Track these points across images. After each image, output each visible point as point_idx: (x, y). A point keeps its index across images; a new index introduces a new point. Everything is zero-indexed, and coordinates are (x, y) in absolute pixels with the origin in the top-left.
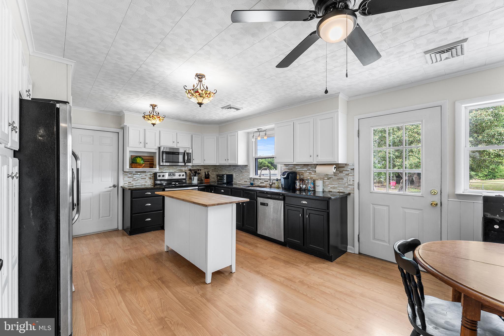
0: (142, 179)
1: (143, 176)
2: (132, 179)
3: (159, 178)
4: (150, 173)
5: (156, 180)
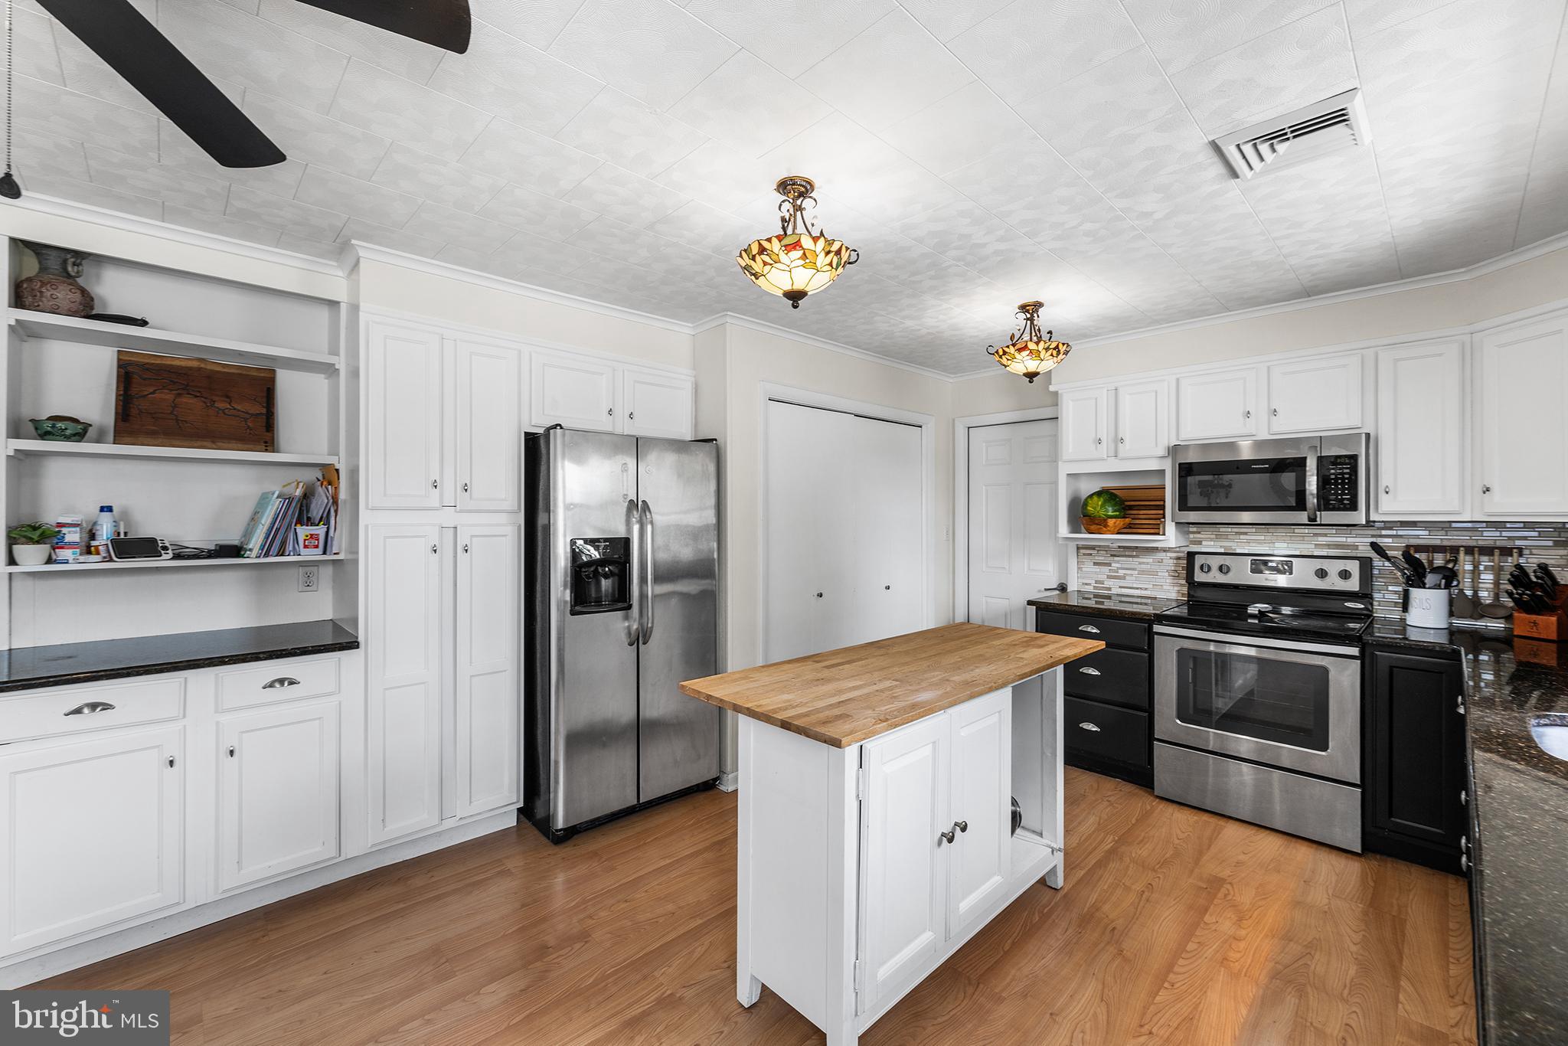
3: (1200, 577)
4: (1174, 555)
5: (1191, 583)
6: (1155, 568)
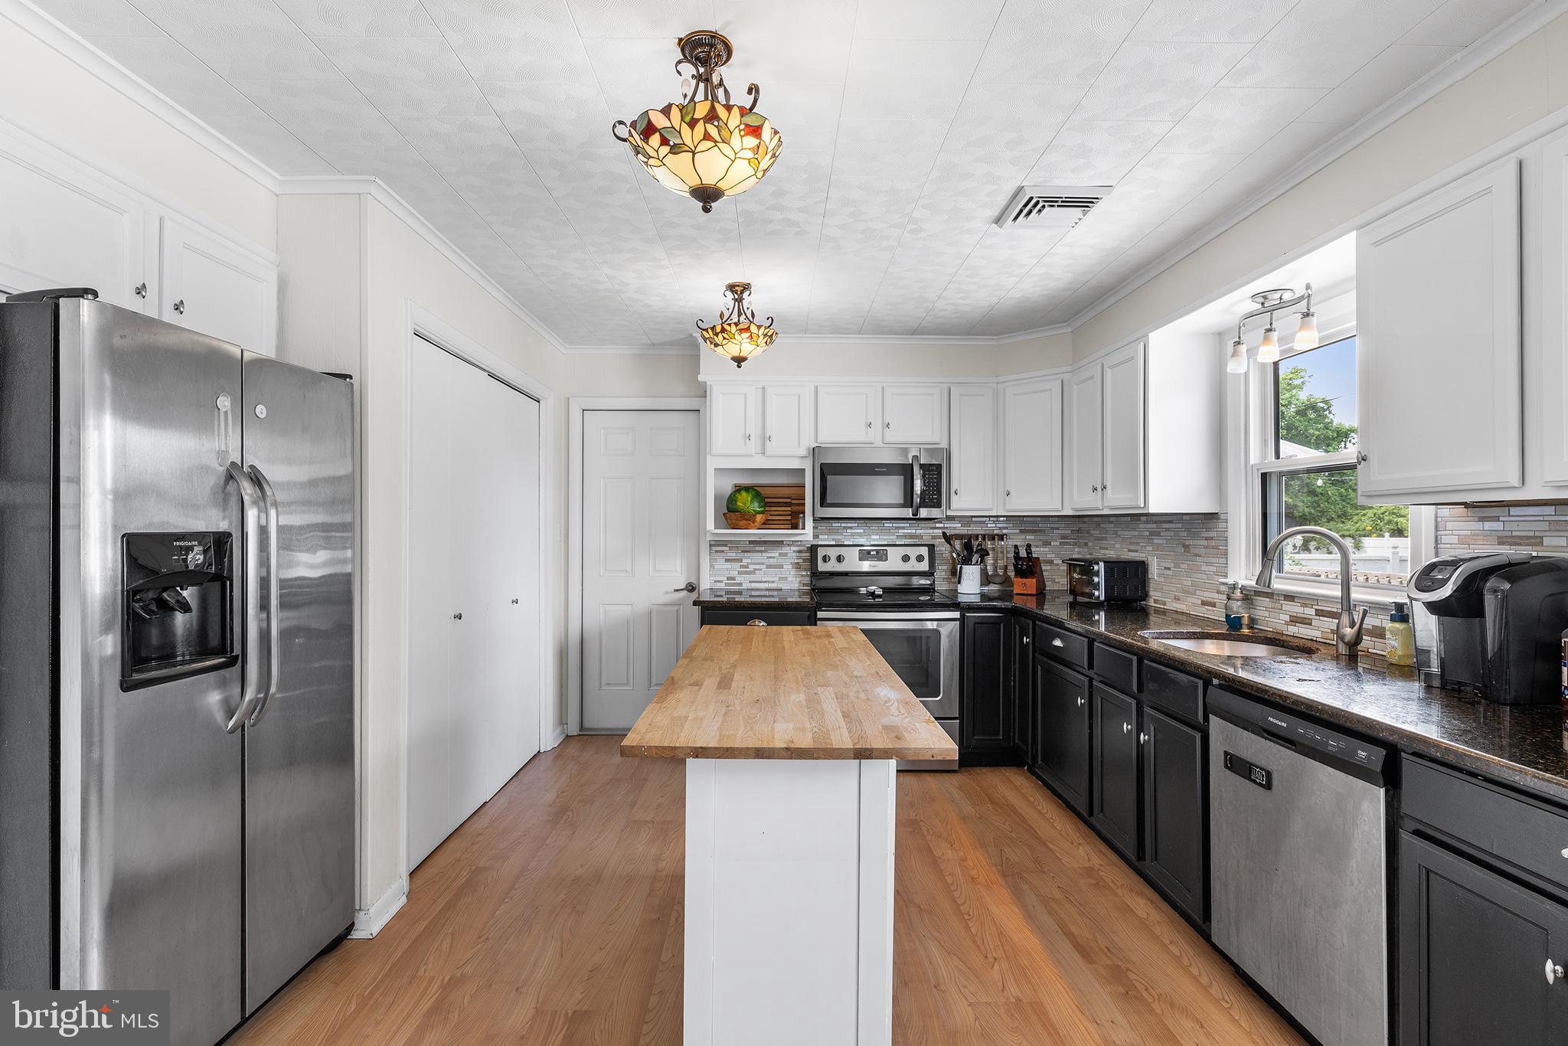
0: (769, 567)
1: (774, 557)
2: (737, 565)
3: (822, 567)
4: (796, 549)
5: (815, 574)
6: (781, 561)
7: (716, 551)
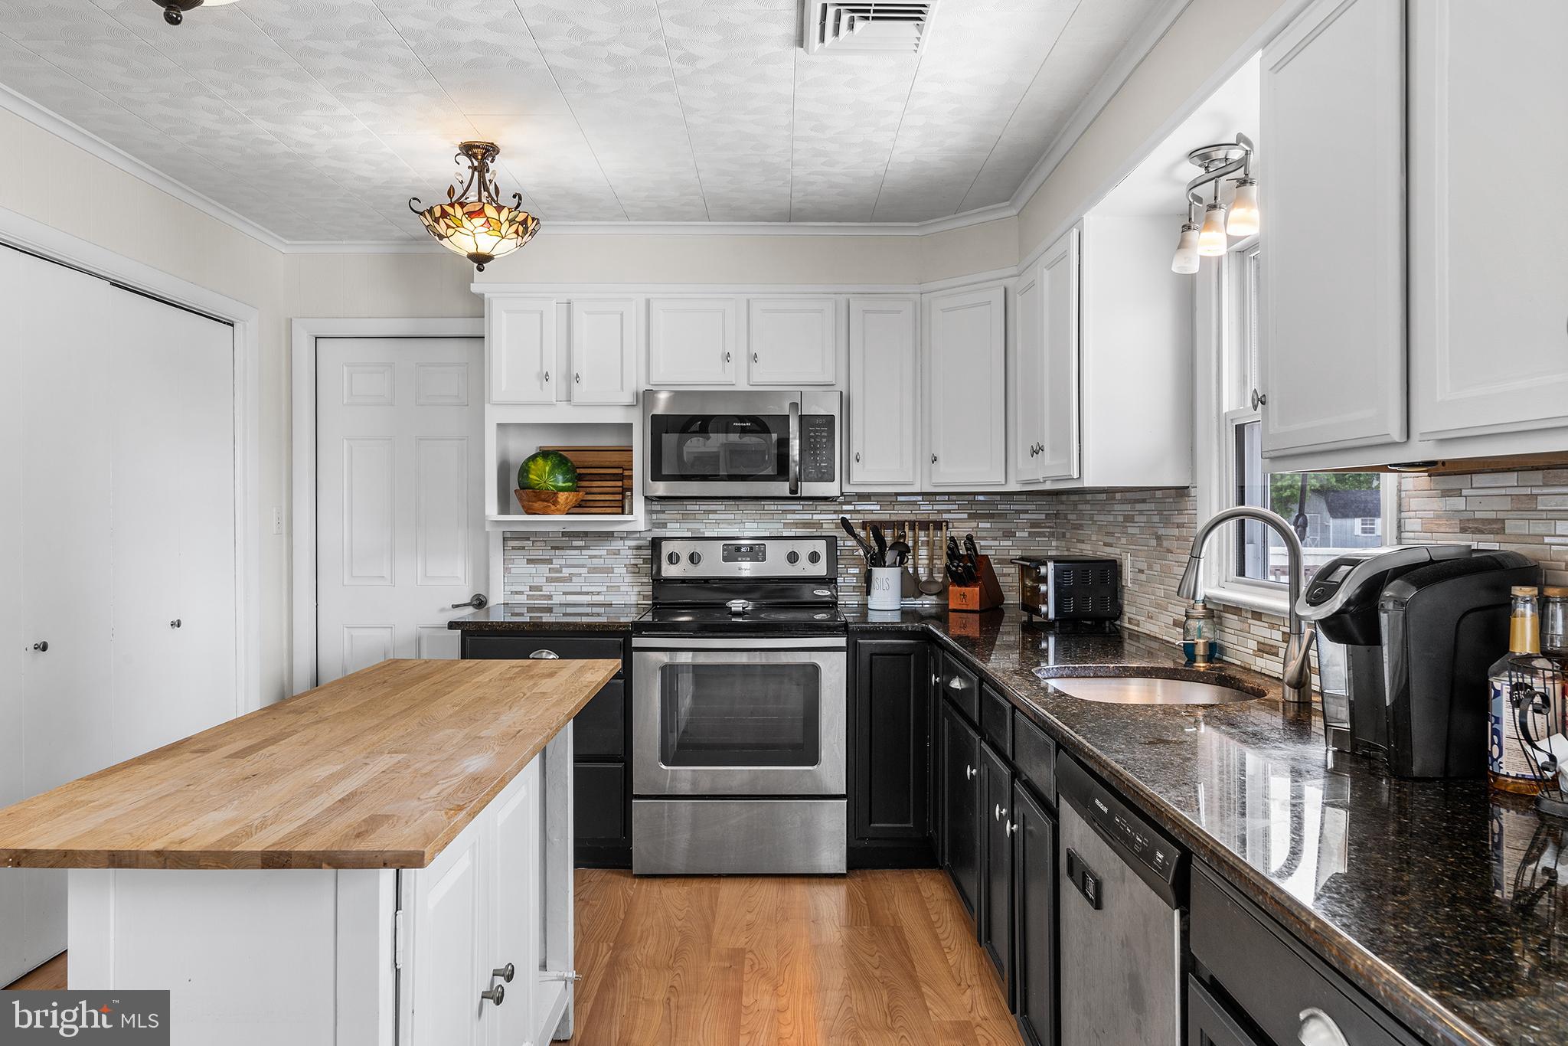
0: (593, 570)
1: (600, 557)
2: (544, 569)
3: (669, 571)
4: (633, 543)
5: (659, 583)
6: (610, 562)
7: (513, 548)
